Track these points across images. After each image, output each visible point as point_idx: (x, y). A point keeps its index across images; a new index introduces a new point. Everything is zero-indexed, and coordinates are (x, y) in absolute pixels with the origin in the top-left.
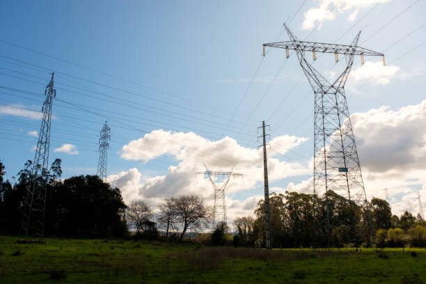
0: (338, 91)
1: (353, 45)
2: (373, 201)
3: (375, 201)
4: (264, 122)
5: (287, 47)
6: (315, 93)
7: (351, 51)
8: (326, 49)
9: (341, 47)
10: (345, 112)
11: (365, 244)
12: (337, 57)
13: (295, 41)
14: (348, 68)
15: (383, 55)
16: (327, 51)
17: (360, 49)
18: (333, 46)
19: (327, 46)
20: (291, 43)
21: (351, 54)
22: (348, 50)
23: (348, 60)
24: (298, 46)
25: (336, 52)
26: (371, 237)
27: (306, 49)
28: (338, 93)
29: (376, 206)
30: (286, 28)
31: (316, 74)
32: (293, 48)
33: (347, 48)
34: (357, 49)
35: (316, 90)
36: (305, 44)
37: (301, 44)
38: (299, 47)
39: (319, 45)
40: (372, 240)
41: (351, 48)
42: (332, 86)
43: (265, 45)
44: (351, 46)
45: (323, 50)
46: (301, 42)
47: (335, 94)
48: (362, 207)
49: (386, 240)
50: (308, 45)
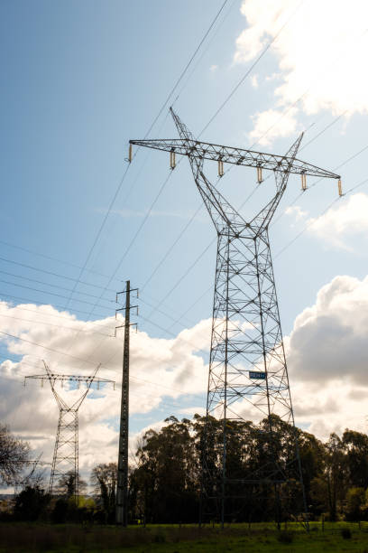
0: (258, 235)
1: (289, 155)
2: (346, 434)
3: (350, 436)
4: (128, 282)
5: (173, 149)
6: (219, 234)
7: (285, 166)
8: (243, 158)
9: (267, 158)
10: (268, 271)
11: (327, 514)
12: (259, 175)
13: (187, 140)
14: (278, 194)
15: (339, 177)
16: (245, 162)
17: (300, 164)
18: (255, 156)
19: (243, 153)
20: (180, 143)
21: (286, 172)
22: (280, 164)
23: (279, 180)
24: (194, 149)
25: (259, 166)
26: (338, 502)
27: (207, 156)
28: (258, 238)
29: (350, 446)
30: (175, 117)
31: (222, 201)
32: (184, 151)
33: (279, 159)
34: (295, 163)
35: (221, 229)
36: (205, 147)
37: (198, 146)
38: (194, 151)
39: (230, 151)
40: (338, 507)
41: (284, 161)
42: (248, 225)
43: (132, 142)
44: (285, 158)
45: (236, 160)
46: (198, 143)
47: (255, 239)
48: (326, 446)
49: (362, 508)
50: (210, 148)
